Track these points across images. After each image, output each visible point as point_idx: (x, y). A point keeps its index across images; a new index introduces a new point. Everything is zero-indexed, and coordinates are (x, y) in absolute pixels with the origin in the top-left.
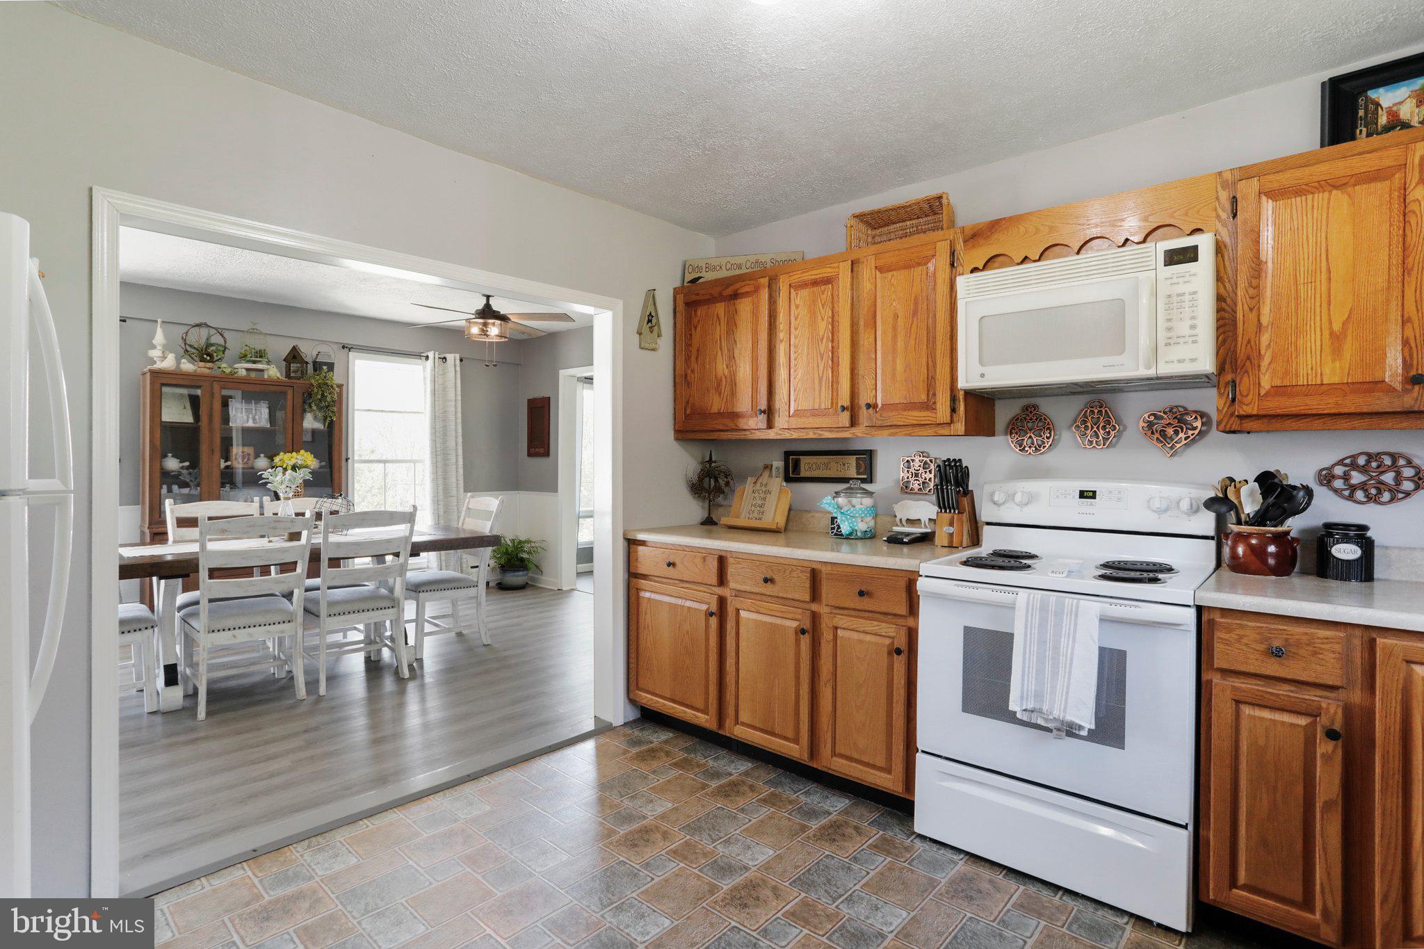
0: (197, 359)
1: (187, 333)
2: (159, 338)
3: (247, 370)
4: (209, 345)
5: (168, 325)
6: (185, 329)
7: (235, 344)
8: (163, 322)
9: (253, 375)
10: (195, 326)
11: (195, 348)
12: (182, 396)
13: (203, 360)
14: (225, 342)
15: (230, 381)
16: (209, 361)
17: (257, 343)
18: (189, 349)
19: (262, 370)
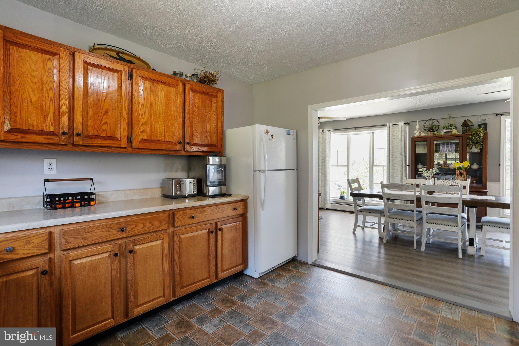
0: (428, 131)
1: (425, 123)
2: (417, 127)
3: (445, 132)
4: (432, 126)
5: (420, 122)
6: (424, 122)
7: (443, 123)
8: (419, 121)
9: (448, 134)
10: (428, 120)
11: (427, 128)
12: (424, 144)
13: (430, 131)
14: (439, 124)
15: (439, 138)
16: (432, 132)
17: (451, 122)
18: (426, 128)
19: (452, 132)
